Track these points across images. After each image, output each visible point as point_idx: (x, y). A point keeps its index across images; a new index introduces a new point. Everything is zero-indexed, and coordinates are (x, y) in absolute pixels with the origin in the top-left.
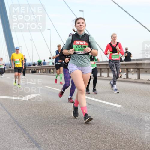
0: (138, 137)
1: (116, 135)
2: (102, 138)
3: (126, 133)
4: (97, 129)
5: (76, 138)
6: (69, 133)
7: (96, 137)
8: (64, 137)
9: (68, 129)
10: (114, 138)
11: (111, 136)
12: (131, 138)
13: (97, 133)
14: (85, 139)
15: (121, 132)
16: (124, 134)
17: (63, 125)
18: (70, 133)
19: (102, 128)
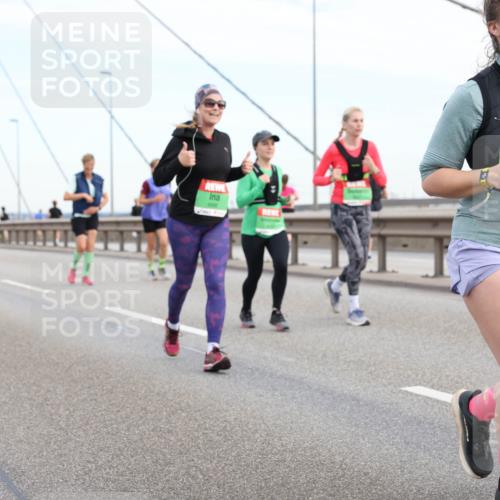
0: (255, 418)
1: (198, 413)
2: (160, 420)
3: (225, 407)
4: (146, 397)
5: (87, 424)
6: (68, 409)
7: (141, 417)
8: (52, 419)
9: (66, 399)
10: (190, 420)
11: (184, 414)
12: (235, 419)
13: (145, 409)
14: (112, 424)
15: (211, 405)
16: (219, 411)
17: (51, 389)
18: (72, 409)
19: (158, 394)
